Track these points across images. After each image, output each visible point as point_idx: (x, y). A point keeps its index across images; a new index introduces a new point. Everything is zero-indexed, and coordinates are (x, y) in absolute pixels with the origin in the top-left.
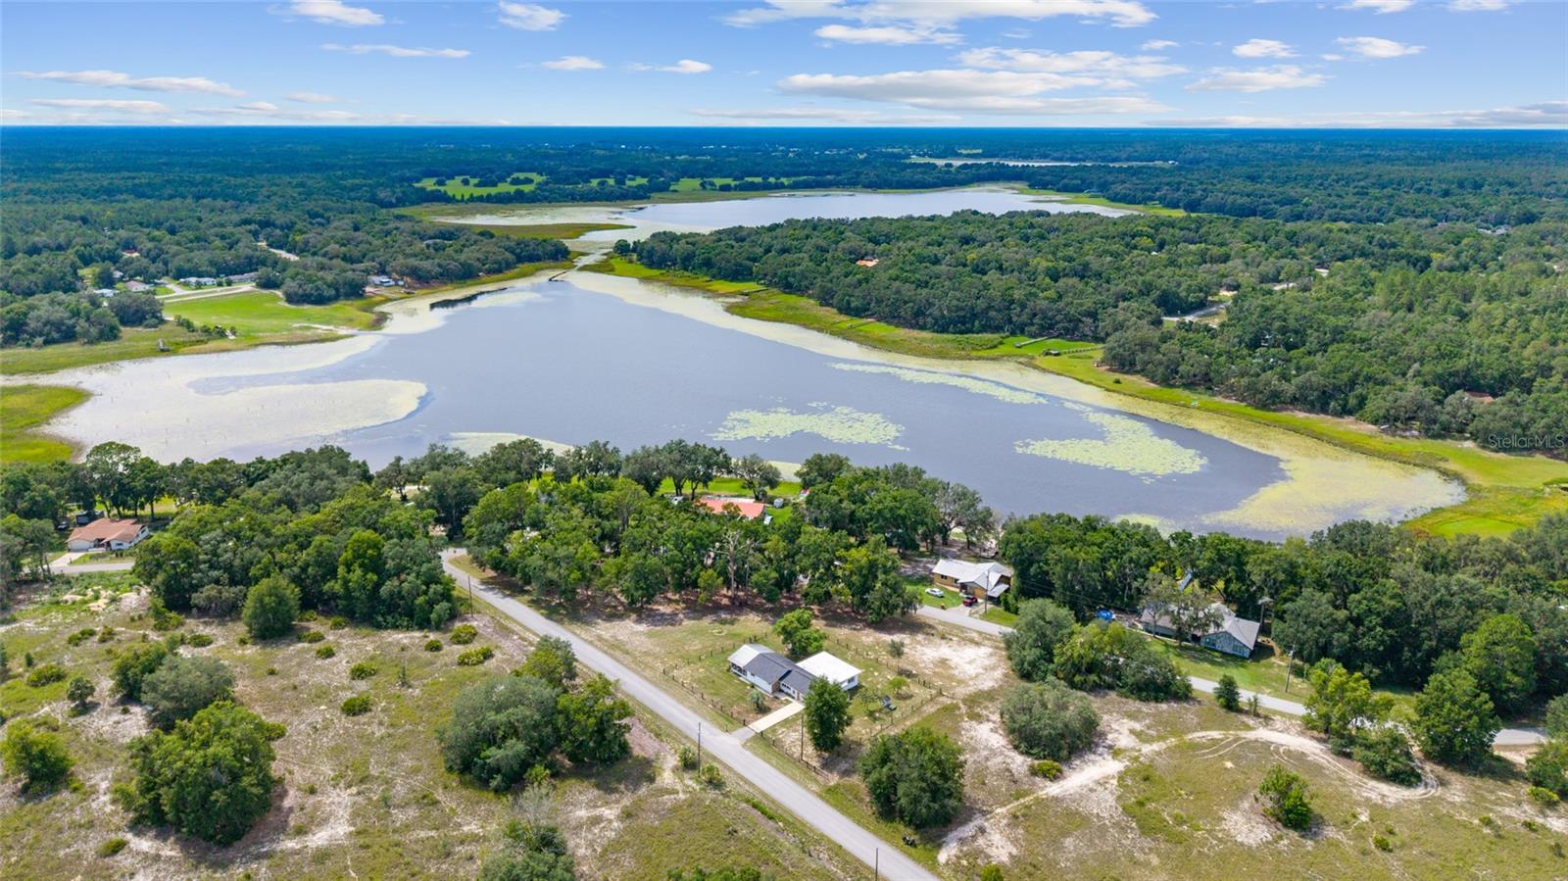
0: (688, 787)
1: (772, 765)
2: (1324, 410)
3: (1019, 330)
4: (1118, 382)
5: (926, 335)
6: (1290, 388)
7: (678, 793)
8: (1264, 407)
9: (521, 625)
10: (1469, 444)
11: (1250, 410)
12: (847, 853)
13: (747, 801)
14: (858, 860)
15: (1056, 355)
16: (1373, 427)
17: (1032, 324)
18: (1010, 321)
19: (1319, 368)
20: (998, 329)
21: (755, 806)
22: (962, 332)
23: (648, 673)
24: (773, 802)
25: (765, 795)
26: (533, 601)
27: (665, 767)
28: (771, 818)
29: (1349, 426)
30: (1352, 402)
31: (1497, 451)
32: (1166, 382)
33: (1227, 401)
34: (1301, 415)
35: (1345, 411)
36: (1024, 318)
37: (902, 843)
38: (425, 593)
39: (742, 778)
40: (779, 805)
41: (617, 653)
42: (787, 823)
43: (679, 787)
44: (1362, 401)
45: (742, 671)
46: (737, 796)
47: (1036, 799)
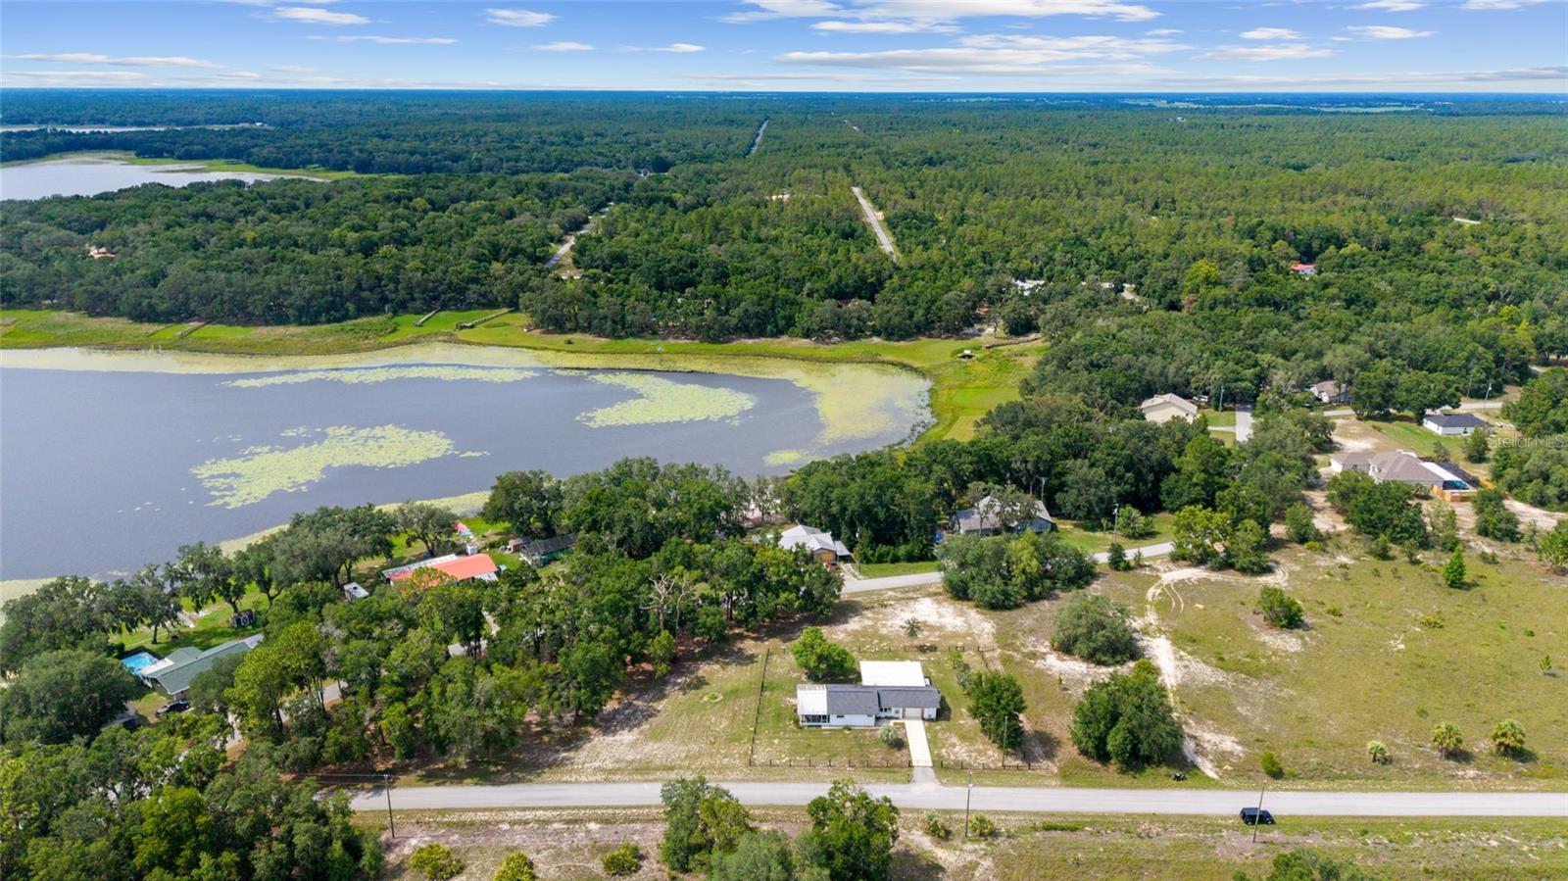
0: (976, 851)
1: (987, 785)
2: (762, 334)
3: (401, 307)
4: (570, 342)
5: (293, 329)
6: (733, 318)
8: (715, 340)
10: (876, 340)
11: (706, 346)
12: (1166, 816)
13: (1035, 829)
15: (472, 327)
16: (807, 340)
17: (413, 299)
18: (384, 300)
19: (746, 296)
20: (375, 311)
21: (1048, 828)
22: (338, 320)
24: (1053, 814)
25: (1035, 813)
27: (928, 849)
28: (1074, 830)
29: (785, 343)
30: (782, 323)
31: (898, 341)
32: (614, 335)
33: (680, 342)
34: (750, 342)
35: (779, 332)
36: (402, 294)
37: (1175, 782)
39: (993, 812)
40: (1075, 815)
42: (1092, 824)
43: (970, 857)
44: (790, 322)
45: (825, 718)
46: (1021, 830)
47: (1175, 693)
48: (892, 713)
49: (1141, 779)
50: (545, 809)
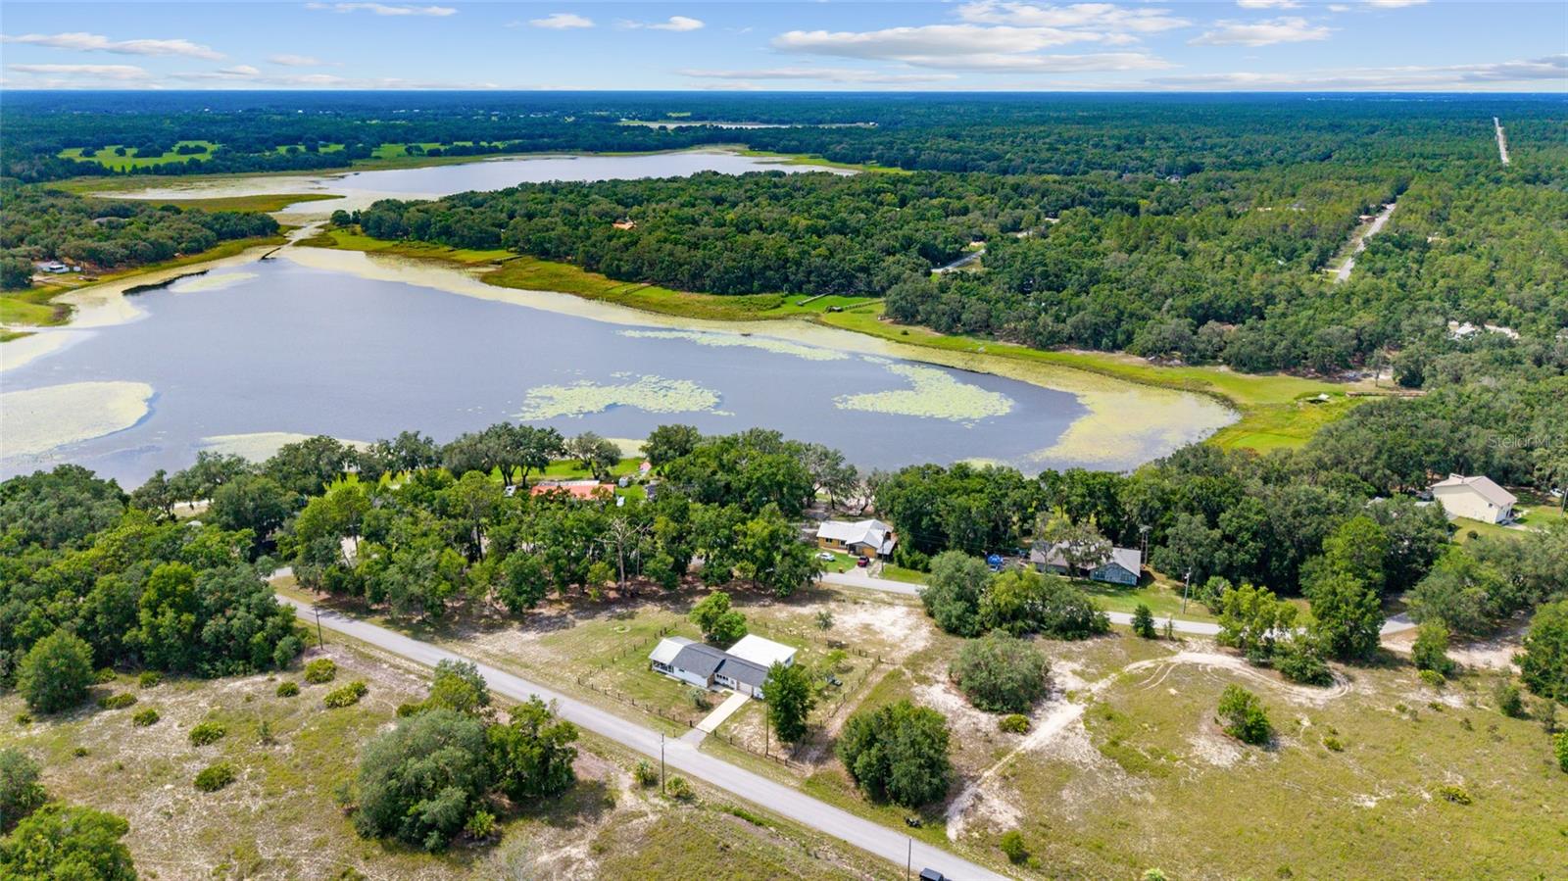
0: (656, 806)
1: (738, 765)
2: (1097, 346)
3: (797, 288)
4: (905, 333)
5: (705, 297)
6: (1067, 329)
7: (646, 815)
8: (1044, 347)
9: (386, 651)
10: (1224, 368)
11: (1031, 352)
12: (854, 848)
13: (727, 810)
14: (869, 853)
15: (839, 311)
16: (1143, 359)
17: (809, 282)
18: (786, 280)
19: (1090, 307)
20: (775, 289)
21: (737, 814)
22: (742, 293)
23: (559, 685)
24: (755, 806)
25: (743, 800)
26: (387, 622)
27: (621, 788)
28: (759, 824)
29: (1121, 360)
30: (1121, 337)
31: (1248, 373)
32: (950, 331)
33: (1010, 344)
34: (1078, 353)
35: (1116, 347)
36: (801, 276)
37: (905, 826)
38: (261, 628)
39: (711, 786)
40: (763, 809)
41: (514, 668)
42: (778, 827)
43: (645, 808)
44: (1129, 337)
45: (670, 668)
46: (714, 807)
47: (1017, 755)
48: (728, 683)
49: (878, 810)
50: (418, 663)
